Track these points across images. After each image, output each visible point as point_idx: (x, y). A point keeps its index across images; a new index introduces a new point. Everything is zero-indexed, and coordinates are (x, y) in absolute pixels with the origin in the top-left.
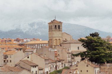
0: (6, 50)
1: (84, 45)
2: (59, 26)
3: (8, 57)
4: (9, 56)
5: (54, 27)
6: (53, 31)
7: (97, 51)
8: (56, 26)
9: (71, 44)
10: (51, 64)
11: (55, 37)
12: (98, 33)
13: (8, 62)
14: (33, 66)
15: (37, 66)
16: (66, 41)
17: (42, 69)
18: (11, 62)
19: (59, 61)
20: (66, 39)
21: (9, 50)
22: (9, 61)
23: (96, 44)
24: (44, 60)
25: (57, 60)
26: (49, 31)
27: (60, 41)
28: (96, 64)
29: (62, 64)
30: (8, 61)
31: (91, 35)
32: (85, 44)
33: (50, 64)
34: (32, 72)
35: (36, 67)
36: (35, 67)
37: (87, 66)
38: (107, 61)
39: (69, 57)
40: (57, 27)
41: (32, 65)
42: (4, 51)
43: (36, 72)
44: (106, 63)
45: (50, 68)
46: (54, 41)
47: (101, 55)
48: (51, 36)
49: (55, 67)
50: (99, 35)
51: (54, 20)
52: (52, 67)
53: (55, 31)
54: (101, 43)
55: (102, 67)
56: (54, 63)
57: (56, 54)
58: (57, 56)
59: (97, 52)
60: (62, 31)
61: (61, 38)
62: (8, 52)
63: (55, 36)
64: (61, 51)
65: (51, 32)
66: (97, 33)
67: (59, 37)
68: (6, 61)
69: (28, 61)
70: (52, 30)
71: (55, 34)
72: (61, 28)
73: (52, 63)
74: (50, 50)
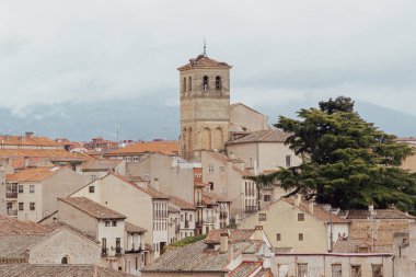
0: (16, 167)
1: (293, 141)
2: (218, 78)
3: (21, 191)
4: (26, 188)
5: (201, 81)
6: (195, 97)
7: (341, 163)
8: (206, 78)
9: (260, 145)
10: (177, 216)
11: (204, 120)
12: (350, 99)
13: (22, 209)
14: (106, 221)
15: (123, 219)
16: (244, 135)
17: (140, 233)
18: (32, 208)
19: (209, 206)
20: (244, 129)
21: (27, 164)
22: (27, 207)
23: (335, 138)
24: (150, 198)
25: (203, 203)
26: (182, 98)
27: (222, 136)
28: (336, 213)
29: (223, 216)
30: (21, 204)
31: (323, 105)
32: (297, 139)
33: (173, 216)
34: (101, 240)
35: (118, 224)
36: (114, 224)
37: (301, 217)
38: (376, 200)
39: (249, 192)
40: (212, 81)
41: (103, 215)
42: (9, 169)
43: (118, 242)
44: (371, 208)
45: (173, 229)
46: (200, 136)
47: (351, 177)
48: (188, 118)
49: (192, 225)
50: (352, 105)
51: (200, 57)
52: (182, 227)
53: (203, 97)
54: (355, 135)
55: (357, 223)
56: (189, 213)
57: (200, 180)
58: (200, 187)
59: (340, 168)
60: (228, 97)
61: (227, 123)
62: (23, 172)
63: (204, 116)
64: (222, 169)
65: (187, 102)
66: (348, 100)
67: (219, 120)
68: (16, 207)
69: (87, 201)
70: (193, 93)
71: (203, 108)
72: (224, 85)
73: (183, 213)
74: (175, 164)
